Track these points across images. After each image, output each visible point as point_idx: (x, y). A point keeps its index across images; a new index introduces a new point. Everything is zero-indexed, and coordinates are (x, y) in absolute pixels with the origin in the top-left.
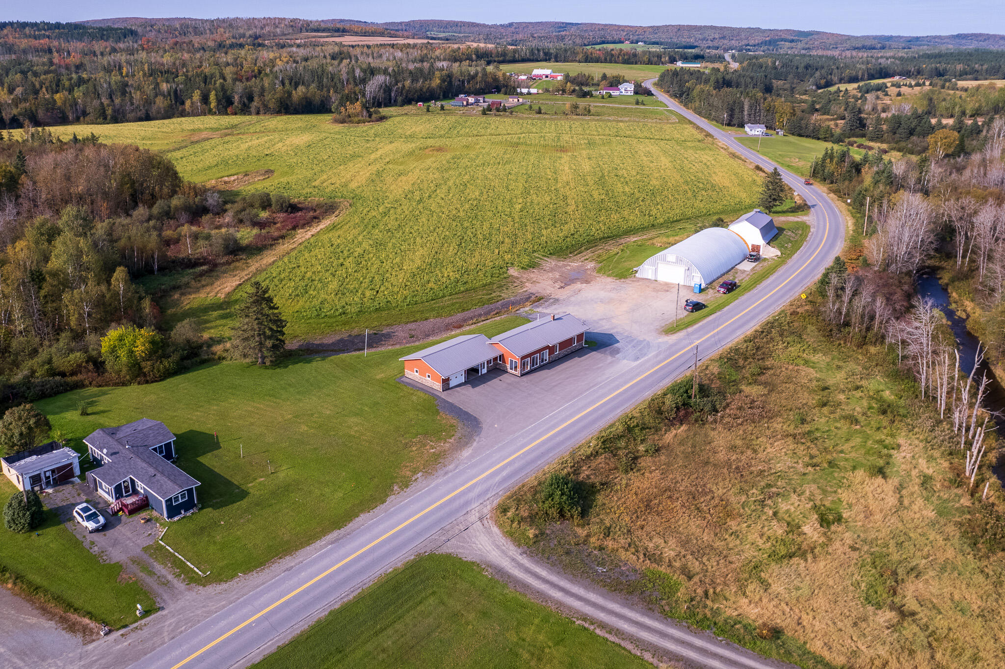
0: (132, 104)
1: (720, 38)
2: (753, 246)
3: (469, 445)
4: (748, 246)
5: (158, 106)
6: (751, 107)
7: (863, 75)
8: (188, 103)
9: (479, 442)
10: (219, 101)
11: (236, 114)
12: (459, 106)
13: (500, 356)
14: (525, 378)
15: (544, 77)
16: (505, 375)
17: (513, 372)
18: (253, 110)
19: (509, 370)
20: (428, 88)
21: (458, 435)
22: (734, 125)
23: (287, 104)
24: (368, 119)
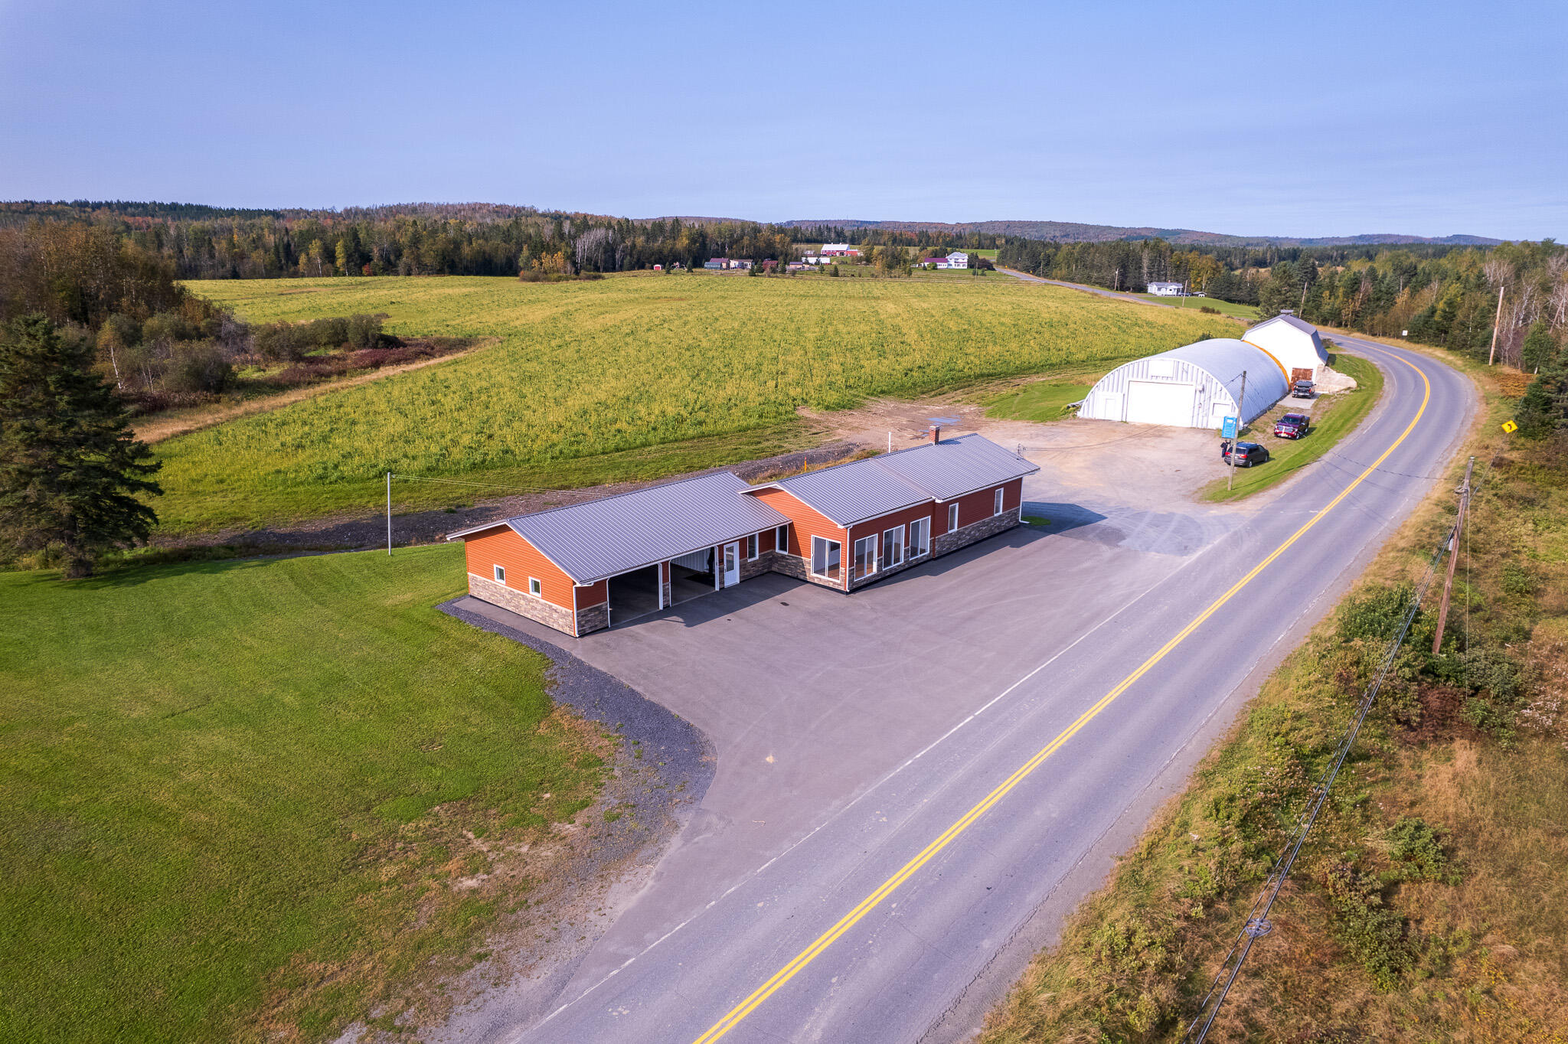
0: (212, 256)
1: (1062, 237)
2: (1295, 371)
3: (648, 850)
4: (1284, 371)
5: (254, 264)
6: (1152, 261)
7: (1272, 258)
8: (303, 259)
9: (695, 831)
10: (349, 257)
11: (375, 274)
12: (716, 268)
13: (783, 529)
14: (862, 598)
15: (838, 254)
16: (800, 590)
17: (825, 579)
18: (401, 268)
19: (812, 575)
20: (672, 249)
21: (606, 801)
22: (1128, 289)
23: (453, 261)
24: (573, 276)
